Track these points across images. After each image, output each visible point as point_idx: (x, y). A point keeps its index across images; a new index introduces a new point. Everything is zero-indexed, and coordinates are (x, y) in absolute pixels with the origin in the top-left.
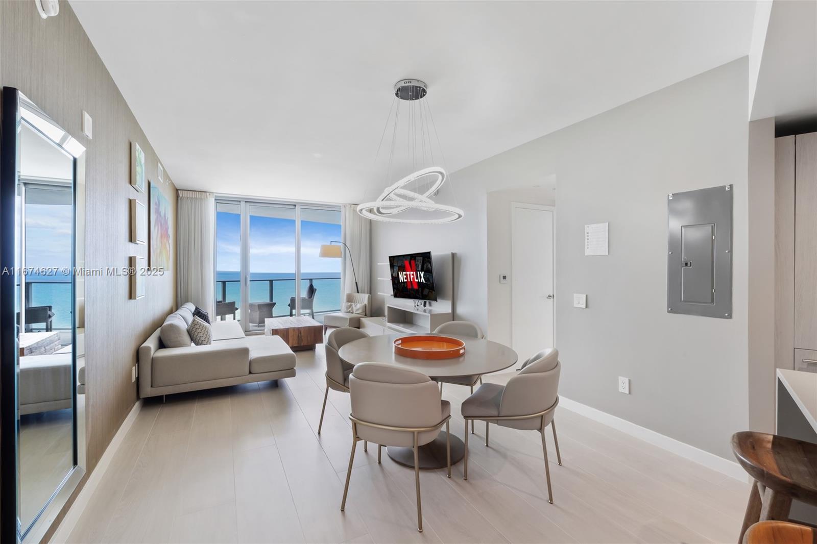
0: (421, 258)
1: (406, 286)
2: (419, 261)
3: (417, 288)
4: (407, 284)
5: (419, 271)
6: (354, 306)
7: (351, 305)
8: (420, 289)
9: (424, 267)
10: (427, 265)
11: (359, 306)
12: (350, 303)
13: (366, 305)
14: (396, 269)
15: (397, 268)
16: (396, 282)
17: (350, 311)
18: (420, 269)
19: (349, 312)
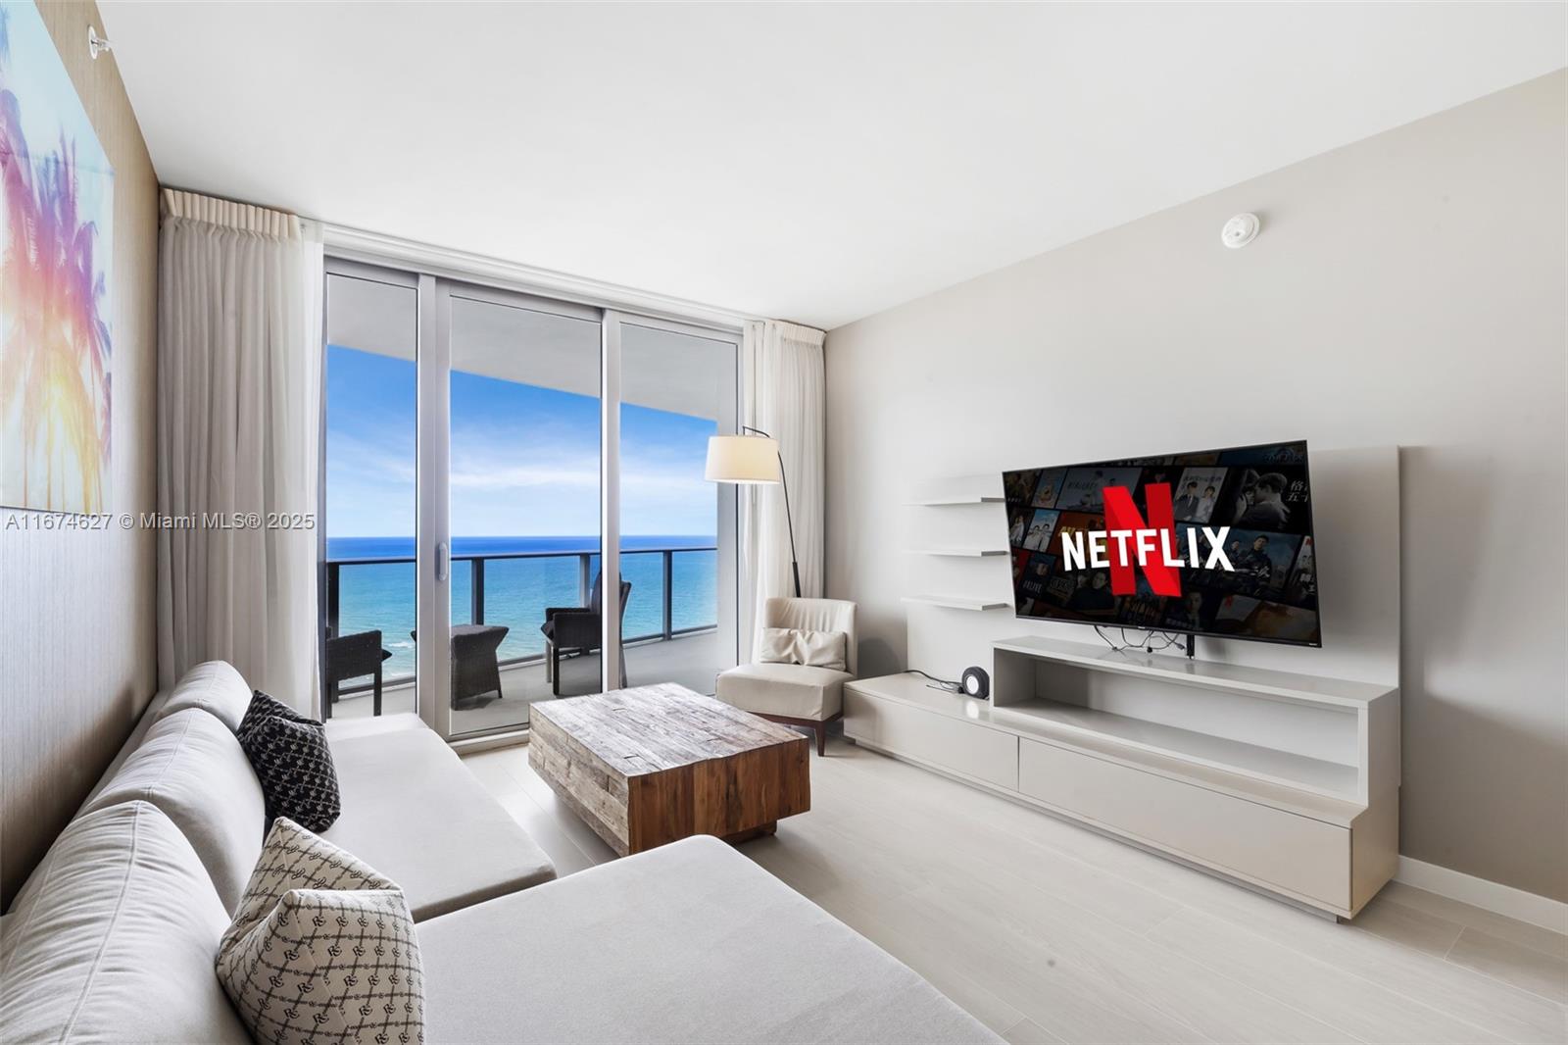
0: (1222, 472)
1: (1100, 583)
2: (1202, 485)
3: (1180, 595)
4: (1108, 578)
5: (1199, 526)
6: (800, 639)
7: (790, 638)
8: (1197, 595)
9: (1235, 509)
10: (1257, 501)
11: (821, 640)
12: (785, 632)
13: (845, 636)
14: (1043, 522)
15: (1054, 517)
16: (1041, 569)
17: (789, 656)
18: (1205, 519)
19: (787, 660)
